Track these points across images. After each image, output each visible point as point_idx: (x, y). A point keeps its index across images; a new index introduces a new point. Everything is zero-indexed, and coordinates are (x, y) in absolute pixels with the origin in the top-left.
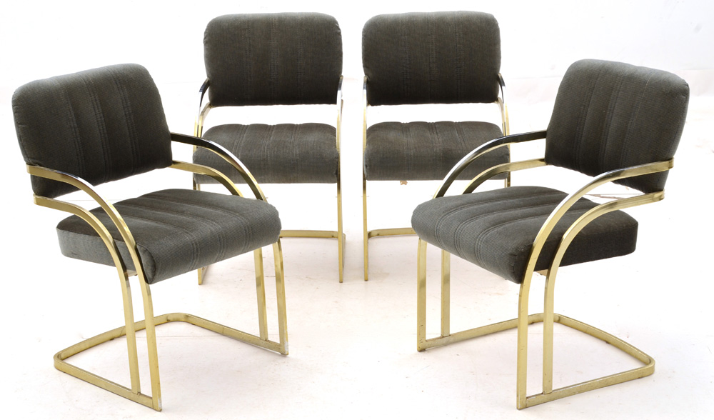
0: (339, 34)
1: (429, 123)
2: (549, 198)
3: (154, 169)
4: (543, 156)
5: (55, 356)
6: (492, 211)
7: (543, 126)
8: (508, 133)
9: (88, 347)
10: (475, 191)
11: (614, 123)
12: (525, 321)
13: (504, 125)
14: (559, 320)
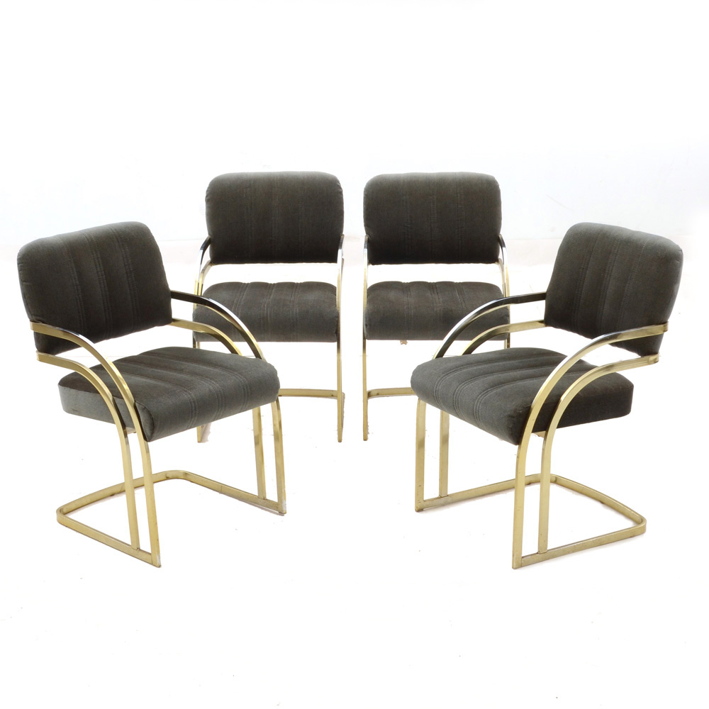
0: (341, 193)
1: (430, 283)
2: (547, 359)
3: (153, 326)
4: (542, 318)
5: (57, 511)
6: (492, 373)
7: (543, 288)
8: (509, 294)
9: (89, 502)
10: (475, 352)
11: (611, 286)
12: (522, 482)
13: (504, 285)
14: (556, 481)
